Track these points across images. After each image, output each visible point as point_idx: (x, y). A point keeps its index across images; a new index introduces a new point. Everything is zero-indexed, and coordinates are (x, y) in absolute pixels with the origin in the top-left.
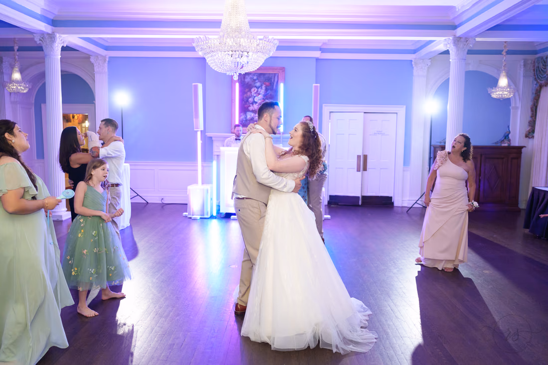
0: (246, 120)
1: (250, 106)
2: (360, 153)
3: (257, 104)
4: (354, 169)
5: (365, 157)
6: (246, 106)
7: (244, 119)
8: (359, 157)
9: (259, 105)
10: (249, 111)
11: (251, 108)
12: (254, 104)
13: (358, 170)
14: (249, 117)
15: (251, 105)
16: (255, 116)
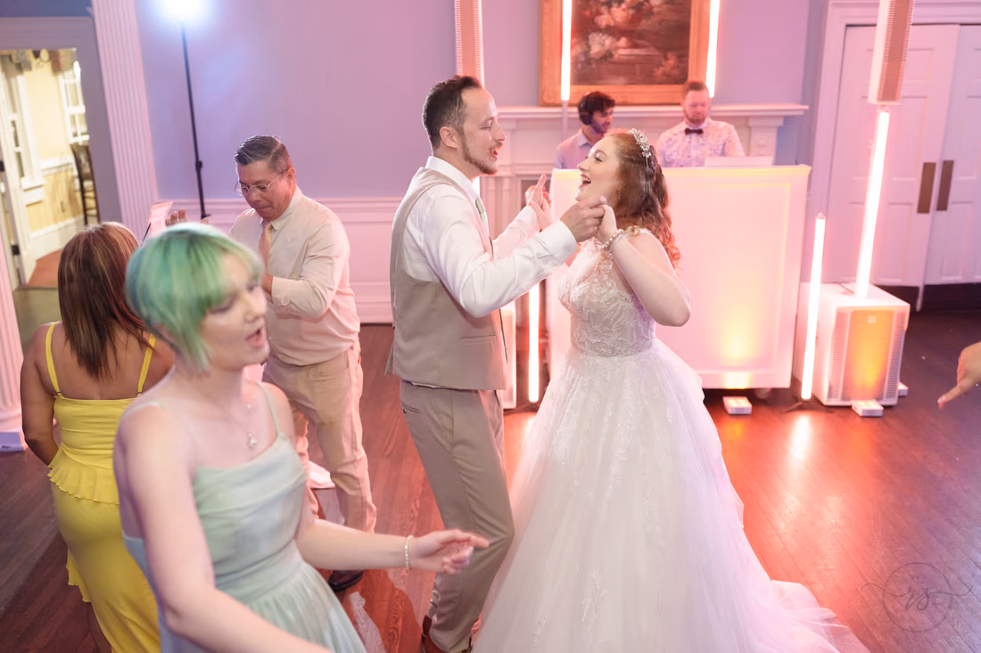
0: (588, 61)
1: (599, 13)
2: (936, 157)
3: (623, 6)
4: (910, 204)
5: (948, 167)
6: (587, 13)
7: (583, 59)
8: (928, 169)
9: (628, 8)
10: (598, 30)
11: (604, 20)
12: (615, 5)
13: (923, 208)
14: (596, 49)
15: (604, 9)
16: (617, 48)
